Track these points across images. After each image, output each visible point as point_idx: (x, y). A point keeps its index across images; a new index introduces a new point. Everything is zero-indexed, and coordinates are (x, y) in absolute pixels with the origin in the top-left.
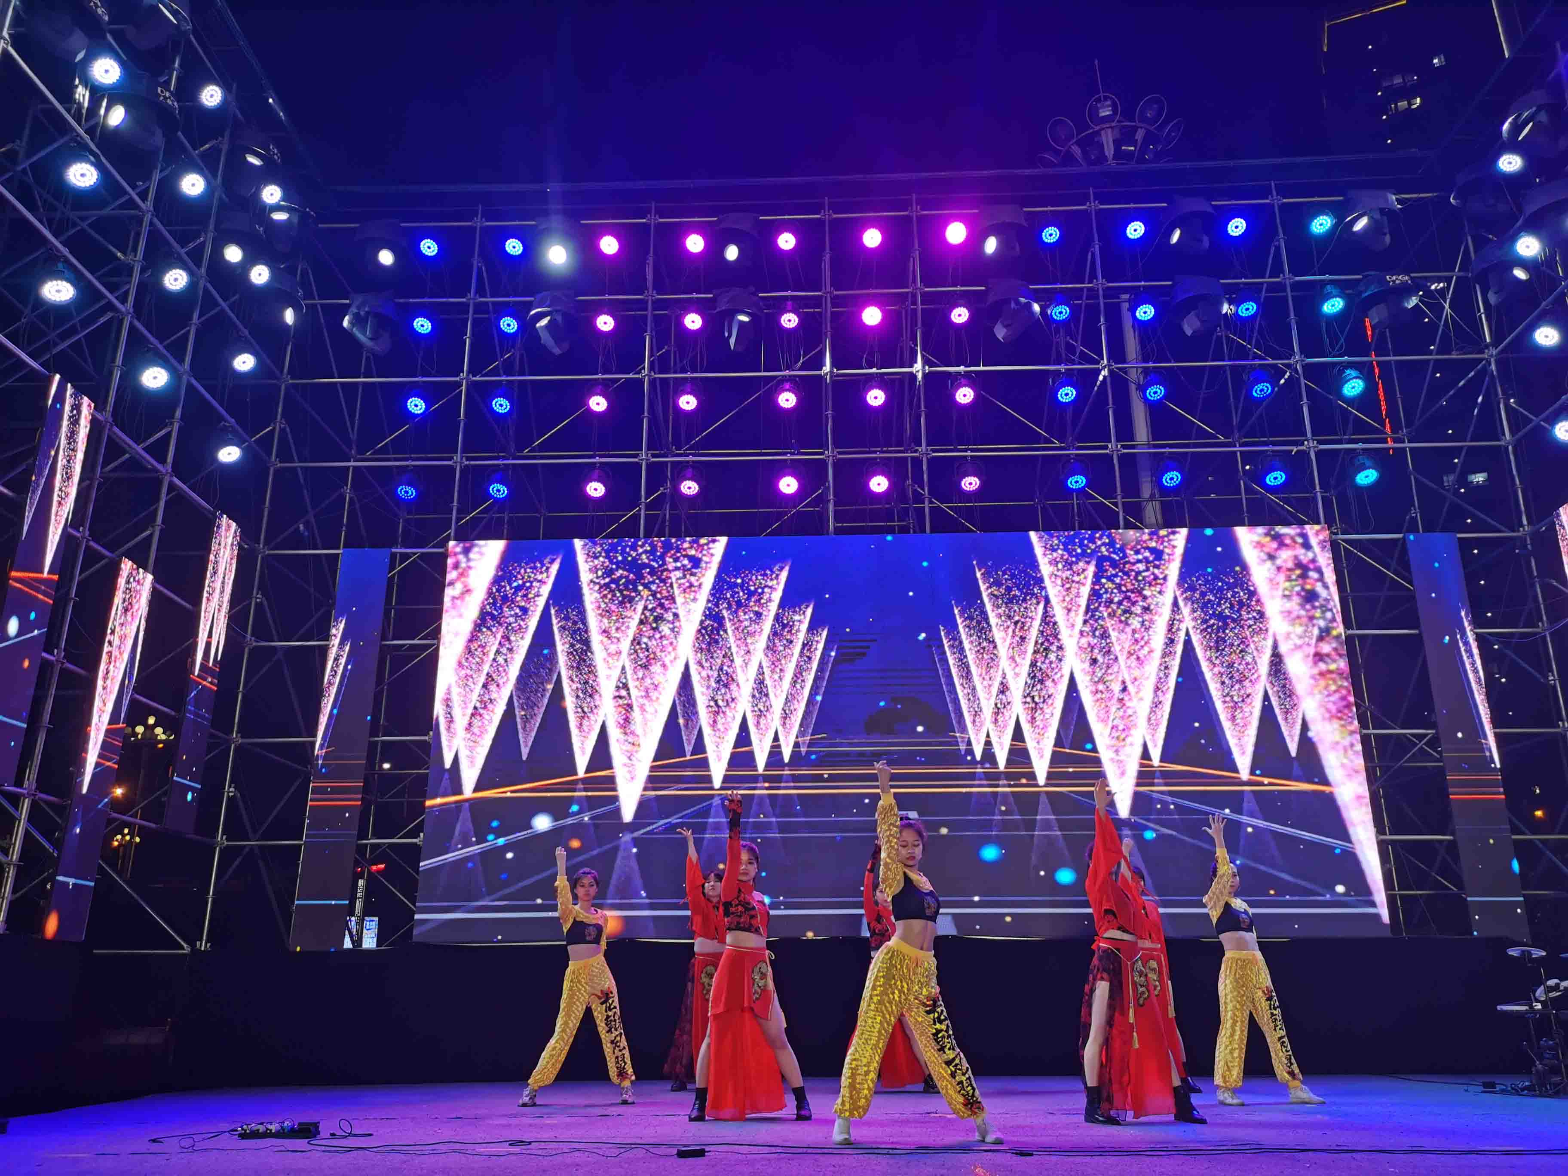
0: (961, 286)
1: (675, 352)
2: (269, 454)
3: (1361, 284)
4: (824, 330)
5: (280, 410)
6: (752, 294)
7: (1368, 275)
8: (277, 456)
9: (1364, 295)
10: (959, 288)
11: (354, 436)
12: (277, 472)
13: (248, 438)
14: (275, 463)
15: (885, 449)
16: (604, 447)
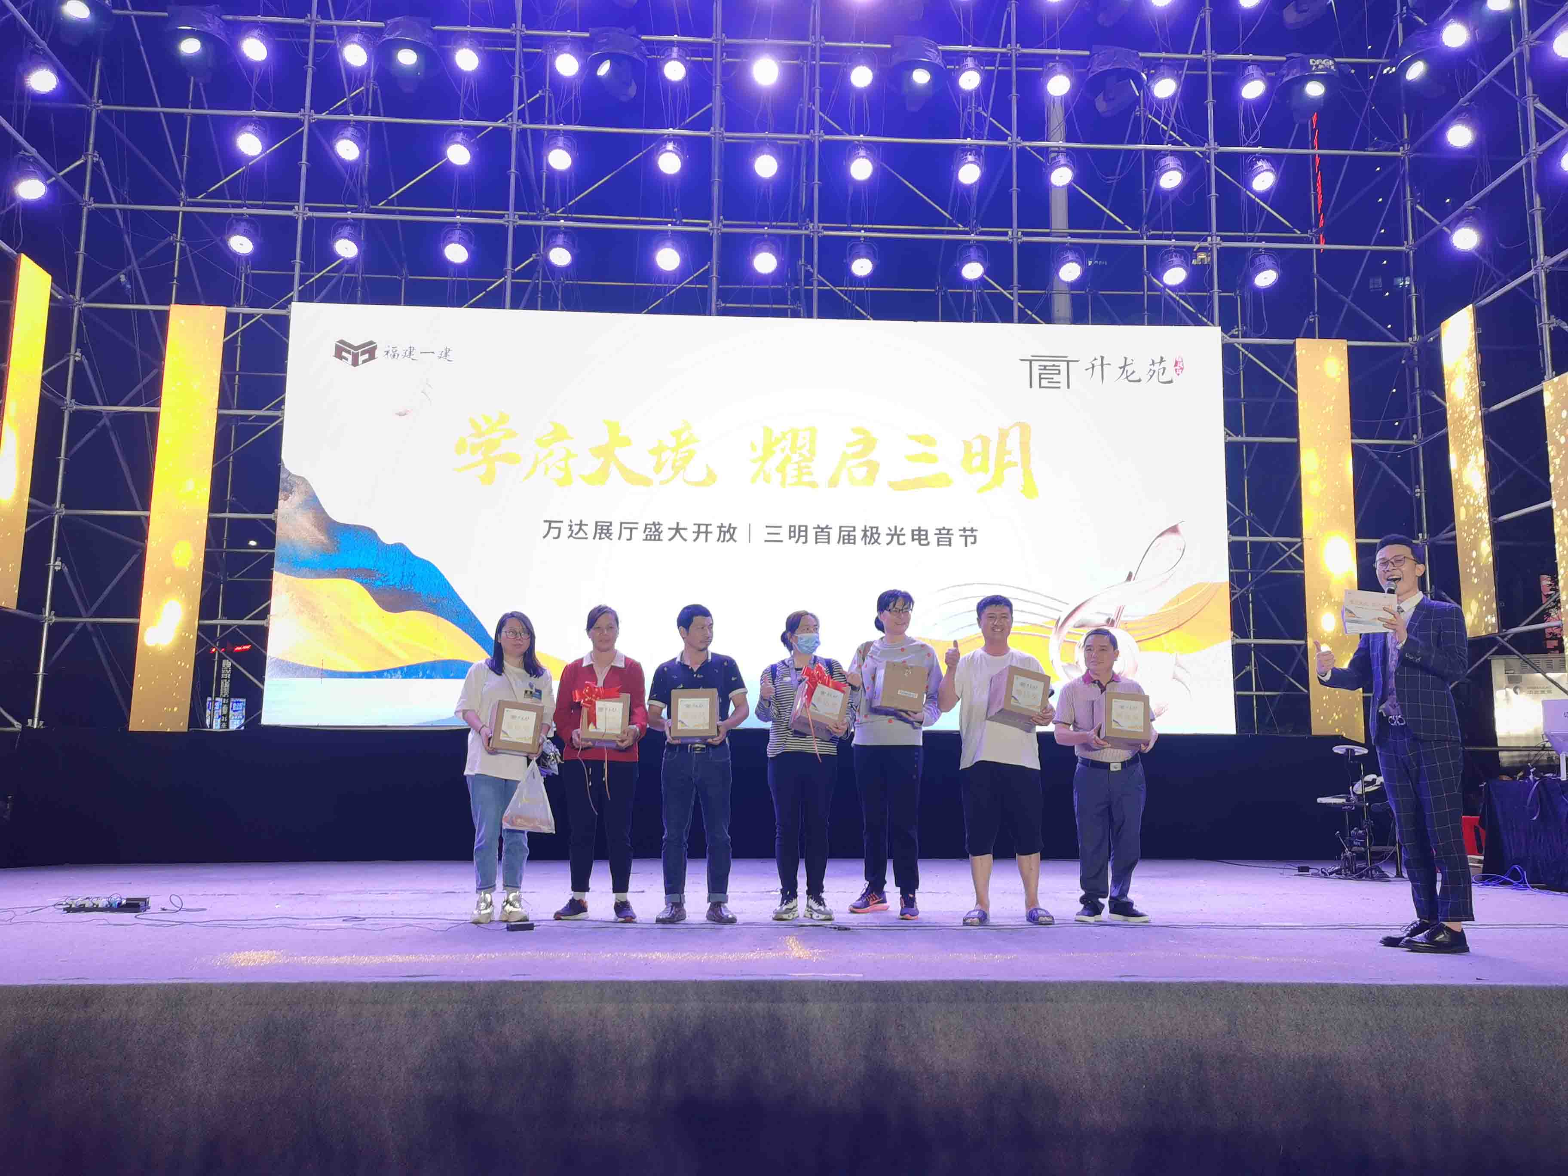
0: (865, 42)
1: (550, 98)
2: (82, 192)
3: (1285, 65)
4: (714, 85)
5: (91, 141)
6: (633, 36)
7: (1292, 58)
8: (91, 195)
9: (1286, 79)
10: (862, 44)
11: (182, 176)
12: (91, 213)
13: (53, 171)
14: (89, 204)
15: (774, 223)
16: (466, 203)
